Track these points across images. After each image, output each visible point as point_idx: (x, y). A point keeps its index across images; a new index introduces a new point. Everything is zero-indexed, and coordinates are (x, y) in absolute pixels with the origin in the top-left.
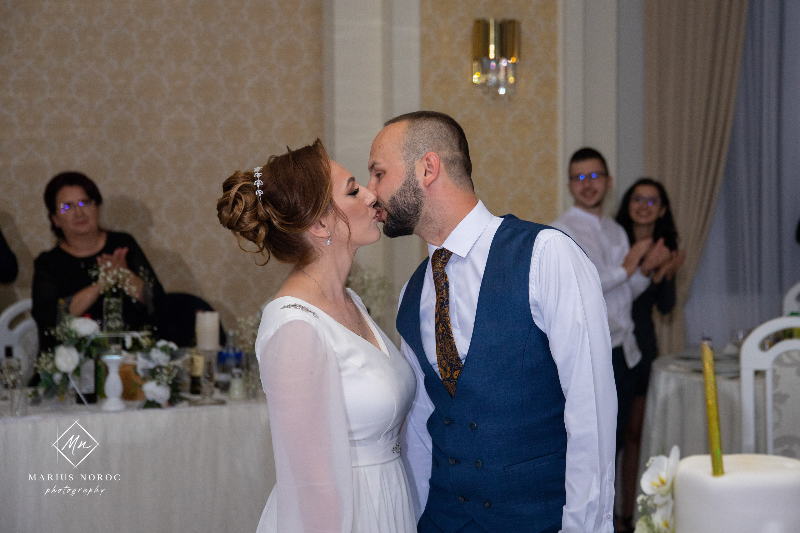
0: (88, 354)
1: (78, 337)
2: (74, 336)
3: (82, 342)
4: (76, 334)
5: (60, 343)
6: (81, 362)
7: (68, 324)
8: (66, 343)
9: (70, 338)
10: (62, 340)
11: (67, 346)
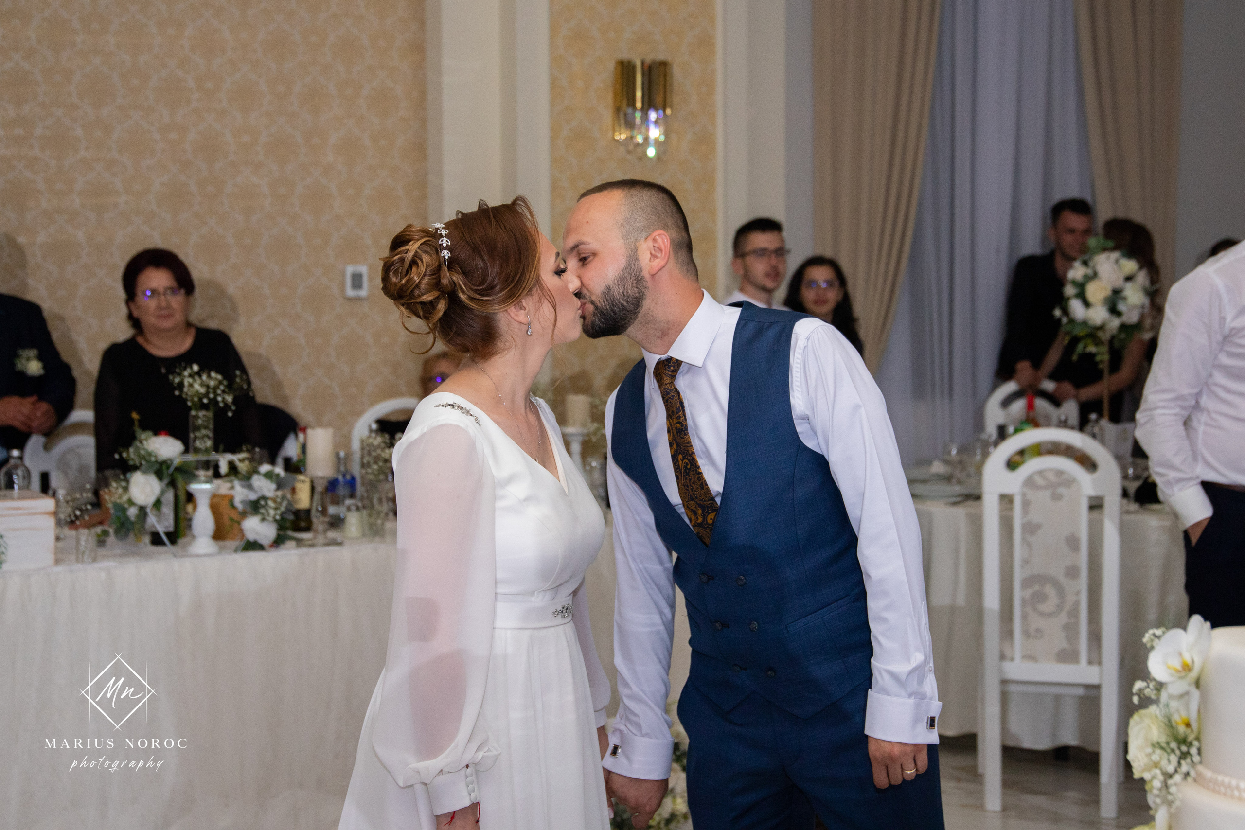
0: (172, 484)
1: (159, 461)
2: (153, 459)
3: (164, 467)
4: (156, 457)
5: (135, 468)
6: (163, 492)
7: (145, 443)
8: (143, 468)
9: (148, 462)
10: (138, 464)
11: (145, 472)
